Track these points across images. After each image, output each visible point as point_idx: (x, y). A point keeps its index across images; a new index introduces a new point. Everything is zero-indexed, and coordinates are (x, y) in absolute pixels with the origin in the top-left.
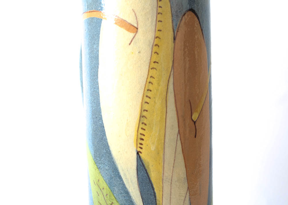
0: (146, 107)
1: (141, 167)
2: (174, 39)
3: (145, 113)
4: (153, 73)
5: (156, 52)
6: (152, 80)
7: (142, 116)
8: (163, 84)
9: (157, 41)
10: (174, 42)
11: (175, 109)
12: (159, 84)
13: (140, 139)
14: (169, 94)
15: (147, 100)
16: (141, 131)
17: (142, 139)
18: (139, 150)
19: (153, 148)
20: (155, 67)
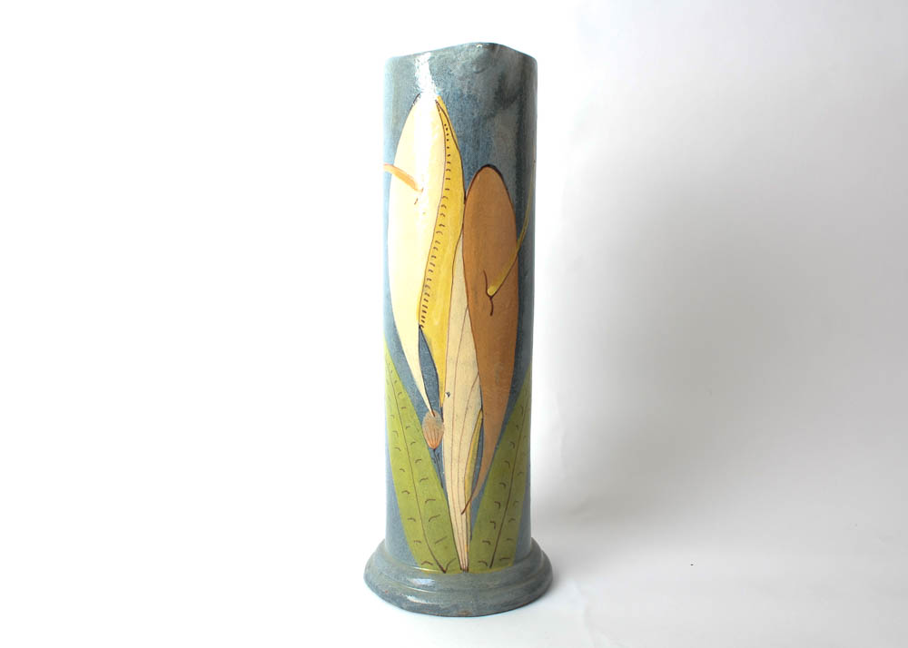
0: (429, 275)
1: (423, 343)
2: (465, 199)
3: (428, 283)
4: (438, 237)
5: (442, 214)
6: (437, 246)
7: (425, 286)
8: (450, 250)
9: (444, 202)
10: (465, 203)
11: (463, 280)
12: (444, 250)
13: (423, 312)
14: (456, 262)
15: (431, 267)
16: (424, 303)
17: (425, 312)
18: (421, 323)
19: (436, 322)
20: (441, 230)
